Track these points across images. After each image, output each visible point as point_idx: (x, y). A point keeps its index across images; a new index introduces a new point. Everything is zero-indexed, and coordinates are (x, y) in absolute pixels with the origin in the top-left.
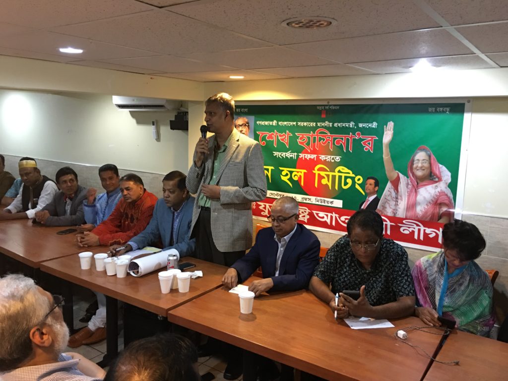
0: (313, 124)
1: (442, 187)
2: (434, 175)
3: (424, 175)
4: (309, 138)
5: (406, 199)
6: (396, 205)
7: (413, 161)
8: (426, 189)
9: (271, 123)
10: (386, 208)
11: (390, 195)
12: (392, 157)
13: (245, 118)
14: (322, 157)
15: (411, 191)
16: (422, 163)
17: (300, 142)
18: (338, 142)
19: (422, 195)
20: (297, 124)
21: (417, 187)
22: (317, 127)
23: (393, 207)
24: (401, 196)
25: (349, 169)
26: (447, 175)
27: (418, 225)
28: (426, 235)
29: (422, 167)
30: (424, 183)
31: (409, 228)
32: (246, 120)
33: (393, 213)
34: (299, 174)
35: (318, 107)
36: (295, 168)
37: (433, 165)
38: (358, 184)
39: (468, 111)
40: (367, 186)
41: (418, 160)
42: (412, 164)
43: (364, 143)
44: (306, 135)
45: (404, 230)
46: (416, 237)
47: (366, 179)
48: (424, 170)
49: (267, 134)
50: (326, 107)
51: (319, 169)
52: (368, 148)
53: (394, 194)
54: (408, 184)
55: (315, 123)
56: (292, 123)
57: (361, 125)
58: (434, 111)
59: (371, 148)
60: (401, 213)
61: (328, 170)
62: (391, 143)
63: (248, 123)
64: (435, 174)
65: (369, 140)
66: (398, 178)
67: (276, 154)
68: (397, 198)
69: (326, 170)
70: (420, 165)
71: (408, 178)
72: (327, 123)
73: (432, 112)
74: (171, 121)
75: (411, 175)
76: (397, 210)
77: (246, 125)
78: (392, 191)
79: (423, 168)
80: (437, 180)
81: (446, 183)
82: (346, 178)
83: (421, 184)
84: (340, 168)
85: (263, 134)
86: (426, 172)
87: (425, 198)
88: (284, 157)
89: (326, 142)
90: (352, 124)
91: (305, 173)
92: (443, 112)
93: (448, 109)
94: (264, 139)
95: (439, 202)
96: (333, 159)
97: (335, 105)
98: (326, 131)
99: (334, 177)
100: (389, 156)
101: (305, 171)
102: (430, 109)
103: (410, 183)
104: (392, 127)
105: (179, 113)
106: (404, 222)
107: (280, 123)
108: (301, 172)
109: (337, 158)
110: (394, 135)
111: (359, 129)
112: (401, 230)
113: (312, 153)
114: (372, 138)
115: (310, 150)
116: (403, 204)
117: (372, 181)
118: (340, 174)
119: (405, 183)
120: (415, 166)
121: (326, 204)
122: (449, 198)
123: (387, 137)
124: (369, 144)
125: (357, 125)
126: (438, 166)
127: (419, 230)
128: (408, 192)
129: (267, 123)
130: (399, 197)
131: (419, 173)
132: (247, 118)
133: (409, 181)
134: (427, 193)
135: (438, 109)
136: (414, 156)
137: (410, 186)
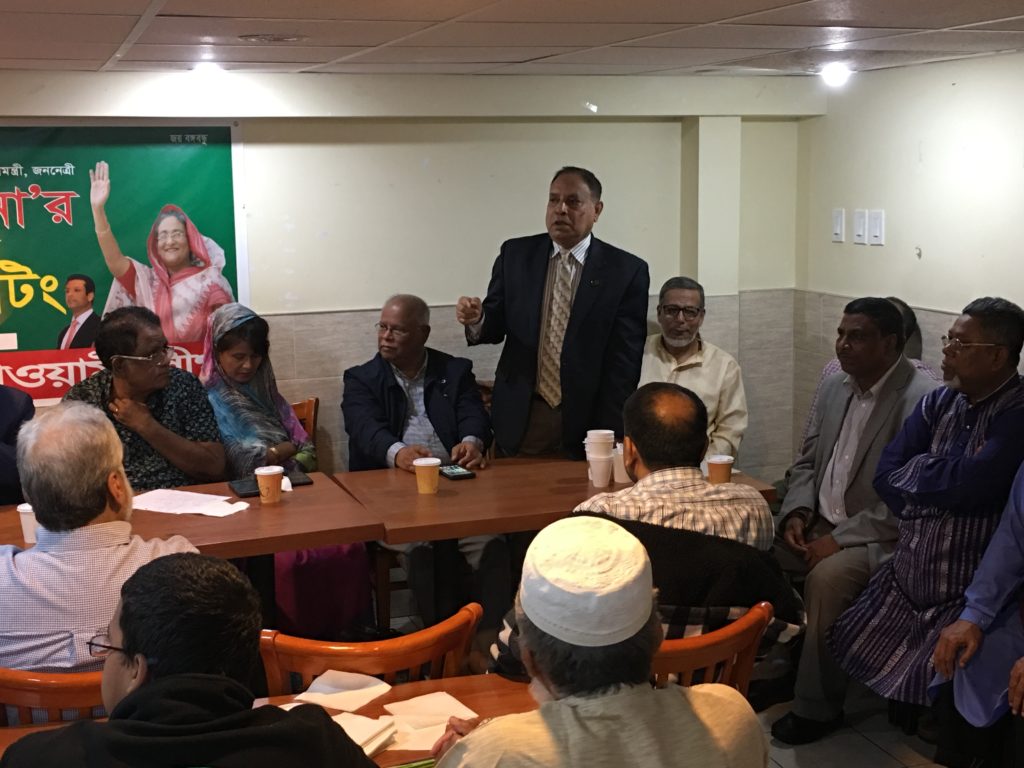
2: (197, 257)
3: (179, 258)
7: (155, 234)
8: (186, 284)
12: (113, 230)
15: (160, 292)
16: (173, 237)
19: (180, 296)
21: (170, 282)
25: (22, 264)
26: (218, 255)
27: (180, 353)
29: (173, 245)
30: (180, 274)
37: (191, 238)
38: (50, 294)
39: (238, 142)
40: (70, 294)
41: (165, 232)
42: (156, 240)
43: (51, 207)
47: (65, 280)
48: (177, 249)
52: (61, 216)
53: (127, 303)
54: (152, 279)
57: (37, 170)
58: (180, 140)
59: (67, 216)
64: (198, 255)
65: (62, 201)
66: (132, 271)
70: (169, 241)
71: (150, 267)
73: (177, 143)
75: (156, 262)
79: (176, 246)
80: (202, 264)
81: (219, 269)
82: (18, 284)
83: (175, 276)
84: (1, 264)
86: (183, 253)
87: (186, 300)
90: (16, 169)
92: (197, 142)
93: (204, 137)
95: (210, 304)
100: (109, 229)
102: (173, 138)
103: (156, 277)
104: (106, 172)
111: (34, 178)
114: (67, 195)
117: (80, 284)
118: (5, 277)
119: (146, 278)
120: (160, 243)
122: (226, 294)
123: (99, 191)
124: (62, 207)
125: (27, 169)
126: (202, 239)
127: (184, 361)
128: (154, 294)
131: (170, 256)
133: (154, 273)
135: (187, 137)
136: (158, 224)
137: (156, 283)
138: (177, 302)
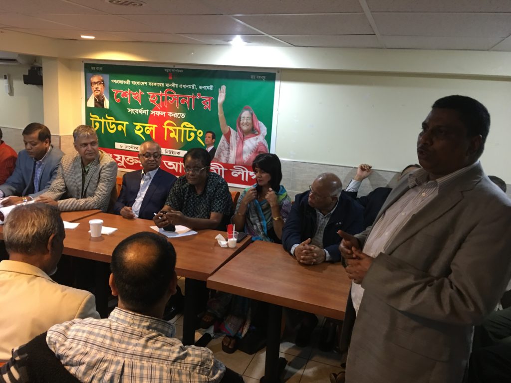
0: (161, 85)
1: (261, 138)
3: (248, 129)
4: (159, 97)
5: (236, 148)
6: (229, 154)
7: (240, 118)
8: (250, 140)
9: (125, 82)
10: (221, 156)
11: (224, 146)
12: (224, 114)
13: (100, 76)
14: (171, 114)
15: (239, 143)
16: (247, 120)
17: (151, 101)
18: (183, 101)
19: (247, 145)
20: (148, 84)
21: (243, 139)
22: (165, 87)
23: (226, 156)
24: (232, 147)
25: (192, 124)
26: (264, 129)
27: (244, 170)
28: (250, 177)
30: (249, 136)
31: (238, 172)
32: (101, 78)
33: (226, 160)
34: (151, 128)
35: (166, 70)
36: (147, 123)
37: (254, 121)
38: (200, 137)
39: (278, 80)
40: (206, 139)
41: (244, 117)
42: (240, 120)
43: (204, 103)
44: (156, 94)
45: (234, 174)
46: (243, 179)
47: (206, 133)
49: (122, 92)
50: (173, 70)
51: (168, 125)
52: (207, 106)
53: (226, 145)
54: (237, 137)
55: (163, 84)
56: (143, 83)
57: (201, 87)
58: (254, 78)
59: (209, 107)
60: (232, 161)
61: (175, 125)
62: (225, 103)
63: (103, 81)
64: (256, 129)
65: (208, 100)
66: (230, 132)
67: (130, 110)
68: (229, 148)
69: (173, 126)
70: (245, 121)
71: (236, 131)
72: (173, 85)
73: (253, 79)
74: (24, 76)
75: (239, 129)
76: (229, 158)
77: (101, 83)
78: (225, 142)
79: (247, 124)
80: (257, 133)
81: (264, 136)
82: (190, 132)
83: (246, 136)
84: (185, 123)
85: (117, 92)
86: (250, 127)
87: (249, 147)
88: (138, 113)
89: (173, 101)
90: (194, 86)
91: (156, 128)
92: (261, 79)
93: (264, 77)
94: (118, 96)
95: (259, 150)
96: (179, 115)
97: (179, 69)
98: (172, 91)
99: (180, 131)
101: (156, 126)
102: (252, 77)
103: (238, 136)
104: (225, 90)
105: (33, 68)
106: (234, 167)
107: (133, 82)
108: (153, 127)
109: (183, 115)
110: (227, 96)
111: (199, 90)
112: (232, 173)
113: (162, 110)
114: (210, 98)
115: (160, 107)
116: (233, 153)
117: (210, 135)
118: (185, 129)
119: (234, 136)
120: (241, 122)
121: (174, 155)
122: (265, 147)
123: (221, 98)
124: (207, 103)
125: (197, 87)
126: (258, 122)
127: (245, 173)
128: (237, 143)
129: (121, 82)
130: (231, 148)
131: (245, 128)
132: (102, 76)
133: (238, 134)
134: (251, 144)
135: (258, 77)
136: (241, 114)
137: (238, 139)
138: (245, 148)
